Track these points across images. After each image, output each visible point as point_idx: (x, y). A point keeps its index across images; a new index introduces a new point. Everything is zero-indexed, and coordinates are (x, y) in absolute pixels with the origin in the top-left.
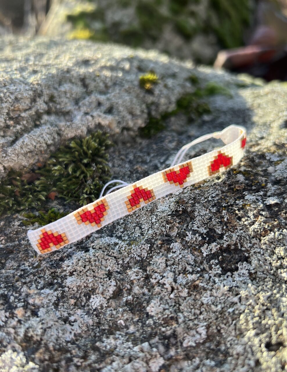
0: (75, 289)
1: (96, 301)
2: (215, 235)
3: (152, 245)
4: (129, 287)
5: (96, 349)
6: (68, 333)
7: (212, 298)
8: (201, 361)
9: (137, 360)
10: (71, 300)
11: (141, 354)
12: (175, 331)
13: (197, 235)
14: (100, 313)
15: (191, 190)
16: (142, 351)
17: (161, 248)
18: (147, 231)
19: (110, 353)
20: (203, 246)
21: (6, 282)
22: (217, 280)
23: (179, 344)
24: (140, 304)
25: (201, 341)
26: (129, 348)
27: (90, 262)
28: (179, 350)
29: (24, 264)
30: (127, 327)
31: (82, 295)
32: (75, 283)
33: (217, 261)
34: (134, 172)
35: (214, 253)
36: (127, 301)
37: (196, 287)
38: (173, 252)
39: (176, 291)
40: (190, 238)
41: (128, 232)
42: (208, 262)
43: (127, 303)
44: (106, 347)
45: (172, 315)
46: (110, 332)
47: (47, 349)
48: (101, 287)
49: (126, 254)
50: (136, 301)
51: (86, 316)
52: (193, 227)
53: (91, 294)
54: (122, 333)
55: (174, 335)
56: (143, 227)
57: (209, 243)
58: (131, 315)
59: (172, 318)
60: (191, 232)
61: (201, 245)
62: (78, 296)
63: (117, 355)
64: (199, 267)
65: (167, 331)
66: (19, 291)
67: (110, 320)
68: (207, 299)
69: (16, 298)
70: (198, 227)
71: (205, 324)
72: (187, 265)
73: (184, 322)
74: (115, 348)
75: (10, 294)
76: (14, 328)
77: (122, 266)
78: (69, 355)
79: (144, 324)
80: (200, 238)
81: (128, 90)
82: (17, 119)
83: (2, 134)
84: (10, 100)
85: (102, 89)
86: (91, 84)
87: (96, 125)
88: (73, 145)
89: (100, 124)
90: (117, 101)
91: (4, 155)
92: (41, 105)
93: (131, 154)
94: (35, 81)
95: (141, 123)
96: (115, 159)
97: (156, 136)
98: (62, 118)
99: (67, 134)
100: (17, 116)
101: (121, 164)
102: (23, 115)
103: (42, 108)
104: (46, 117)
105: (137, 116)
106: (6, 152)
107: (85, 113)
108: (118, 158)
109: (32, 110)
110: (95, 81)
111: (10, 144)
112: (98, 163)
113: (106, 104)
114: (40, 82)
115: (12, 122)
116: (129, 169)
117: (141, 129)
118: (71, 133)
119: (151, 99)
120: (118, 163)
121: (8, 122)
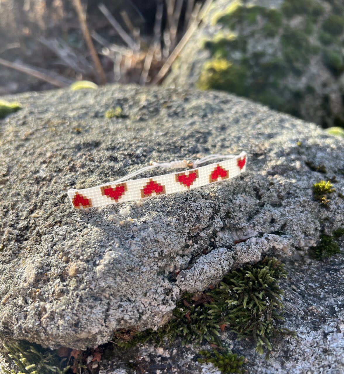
34: (309, 313)
81: (302, 203)
82: (195, 238)
83: (181, 252)
84: (192, 219)
85: (275, 199)
86: (264, 193)
87: (270, 248)
88: (249, 275)
89: (274, 247)
90: (291, 218)
91: (183, 279)
92: (218, 223)
93: (302, 282)
94: (212, 192)
95: (313, 243)
96: (286, 289)
97: (328, 259)
98: (234, 233)
99: (242, 259)
100: (195, 234)
101: (293, 297)
102: (202, 234)
103: (218, 226)
104: (220, 235)
105: (310, 235)
106: (184, 276)
107: (259, 233)
108: (289, 288)
109: (209, 229)
110: (269, 190)
111: (187, 266)
112: (271, 297)
113: (280, 220)
114: (217, 195)
115: (191, 242)
116: (303, 308)
117: (312, 248)
118: (246, 259)
119: (325, 214)
120: (290, 295)
121: (187, 241)
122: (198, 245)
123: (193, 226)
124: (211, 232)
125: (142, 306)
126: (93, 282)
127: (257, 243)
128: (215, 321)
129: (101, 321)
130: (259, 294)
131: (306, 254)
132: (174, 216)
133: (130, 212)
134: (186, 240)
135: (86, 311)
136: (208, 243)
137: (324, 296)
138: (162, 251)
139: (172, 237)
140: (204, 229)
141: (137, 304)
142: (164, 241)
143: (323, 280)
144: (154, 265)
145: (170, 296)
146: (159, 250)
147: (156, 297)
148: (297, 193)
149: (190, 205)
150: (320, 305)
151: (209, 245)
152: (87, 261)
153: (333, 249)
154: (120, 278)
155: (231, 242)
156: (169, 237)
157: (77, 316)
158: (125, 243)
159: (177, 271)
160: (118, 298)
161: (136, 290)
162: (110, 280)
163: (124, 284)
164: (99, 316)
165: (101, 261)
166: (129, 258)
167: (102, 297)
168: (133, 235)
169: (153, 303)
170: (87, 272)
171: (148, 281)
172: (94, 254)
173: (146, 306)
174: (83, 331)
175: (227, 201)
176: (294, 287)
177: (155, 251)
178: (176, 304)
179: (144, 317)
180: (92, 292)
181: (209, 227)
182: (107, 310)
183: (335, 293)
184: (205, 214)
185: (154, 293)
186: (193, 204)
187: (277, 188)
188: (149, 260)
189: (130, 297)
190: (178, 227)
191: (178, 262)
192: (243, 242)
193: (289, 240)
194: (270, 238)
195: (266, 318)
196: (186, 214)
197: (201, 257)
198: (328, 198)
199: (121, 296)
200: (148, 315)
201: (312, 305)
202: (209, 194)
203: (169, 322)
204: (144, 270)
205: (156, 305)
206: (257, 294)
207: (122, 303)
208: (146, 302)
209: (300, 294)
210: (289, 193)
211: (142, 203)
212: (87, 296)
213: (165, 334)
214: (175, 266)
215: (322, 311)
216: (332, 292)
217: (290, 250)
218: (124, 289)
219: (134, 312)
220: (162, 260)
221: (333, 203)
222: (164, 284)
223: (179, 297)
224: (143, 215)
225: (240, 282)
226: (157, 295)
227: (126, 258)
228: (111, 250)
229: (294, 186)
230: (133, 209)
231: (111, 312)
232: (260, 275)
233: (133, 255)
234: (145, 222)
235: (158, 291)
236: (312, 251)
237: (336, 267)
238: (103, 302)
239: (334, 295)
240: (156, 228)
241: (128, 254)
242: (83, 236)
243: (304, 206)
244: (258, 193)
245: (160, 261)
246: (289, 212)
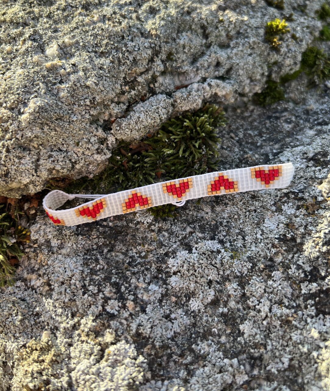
0: (178, 289)
1: (195, 305)
2: (318, 274)
3: (254, 265)
4: (226, 299)
5: (192, 351)
6: (169, 330)
7: (301, 337)
8: (279, 385)
9: (226, 373)
10: (172, 297)
11: (230, 369)
12: (261, 355)
13: (301, 271)
14: (197, 315)
15: (304, 215)
16: (231, 366)
17: (262, 271)
18: (249, 244)
19: (204, 357)
20: (304, 282)
21: (117, 268)
22: (309, 320)
23: (263, 367)
24: (234, 319)
25: (283, 369)
26: (220, 358)
27: (193, 266)
28: (262, 372)
29: (131, 250)
30: (220, 336)
31: (183, 295)
32: (178, 284)
33: (313, 302)
34: (244, 161)
35: (312, 294)
36: (222, 313)
37: (288, 322)
38: (273, 280)
39: (269, 319)
40: (293, 271)
41: (231, 238)
42: (305, 300)
43: (223, 315)
44: (200, 351)
45: (263, 342)
46: (204, 337)
47: (154, 346)
48: (202, 294)
49: (227, 266)
50: (230, 315)
51: (185, 317)
52: (298, 260)
53: (191, 296)
54: (215, 340)
55: (261, 358)
56: (246, 239)
57: (310, 281)
58: (224, 327)
59: (262, 344)
60: (295, 266)
61: (302, 281)
62: (179, 295)
63: (209, 362)
64: (294, 301)
65: (255, 353)
66: (129, 282)
67: (205, 326)
68: (296, 337)
69: (126, 288)
70: (303, 263)
71: (290, 356)
72: (284, 297)
73: (272, 351)
74: (208, 355)
75: (121, 282)
76: (126, 319)
77: (222, 277)
78: (169, 351)
79: (235, 340)
80: (303, 275)
81: (252, 44)
82: (132, 83)
83: (116, 100)
84: (128, 62)
85: (224, 38)
86: (212, 31)
87: (211, 95)
88: (187, 123)
89: (216, 94)
90: (238, 62)
91: (118, 128)
92: (158, 66)
93: (241, 130)
94: (153, 29)
95: (258, 89)
96: (224, 137)
97: (270, 106)
98: (176, 78)
99: (181, 107)
100: (132, 79)
101: (230, 145)
102: (139, 79)
103: (158, 70)
104: (160, 79)
105: (256, 80)
106: (120, 125)
107: (202, 78)
108: (227, 136)
109: (148, 73)
110: (217, 28)
111: (123, 114)
112: (208, 146)
113: (225, 64)
114: (158, 32)
115: (127, 88)
116: (238, 156)
117: (256, 94)
118: (185, 107)
119: (275, 57)
120: (227, 143)
121: (123, 87)
122: (135, 92)
123: (129, 70)
124: (150, 77)
125: (75, 155)
126: (19, 131)
127: (198, 90)
128: (151, 168)
129: (31, 171)
130: (196, 142)
131: (249, 101)
132: (108, 57)
133: (57, 52)
134: (121, 85)
135: (14, 162)
136: (147, 89)
137: (262, 144)
138: (94, 98)
139: (105, 82)
140: (142, 73)
141: (69, 154)
142: (95, 87)
143: (262, 128)
144: (86, 113)
145: (105, 145)
146: (91, 98)
147: (89, 147)
148: (247, 33)
149: (126, 45)
150: (256, 153)
151: (148, 91)
152: (11, 109)
153: (277, 95)
154: (48, 127)
155: (172, 87)
156: (101, 82)
157: (6, 166)
158: (53, 89)
159: (113, 119)
160: (48, 148)
161: (67, 140)
162: (37, 130)
163: (53, 133)
164: (29, 167)
165: (26, 109)
166: (57, 105)
167: (31, 147)
168: (61, 80)
169: (86, 153)
170: (11, 121)
171: (80, 130)
172: (18, 102)
173: (79, 155)
174: (13, 181)
175: (170, 40)
176: (233, 135)
177: (86, 98)
178: (112, 153)
179: (78, 166)
180: (19, 142)
181: (147, 71)
182: (38, 160)
183: (272, 141)
184: (143, 56)
185: (86, 143)
186: (130, 44)
187: (227, 26)
188: (79, 108)
189: (61, 146)
190: (111, 71)
191: (114, 110)
192: (184, 89)
193: (233, 86)
194: (212, 84)
195: (201, 165)
196: (121, 55)
197: (138, 105)
198: (281, 39)
199: (51, 146)
200: (82, 165)
201: (247, 153)
202: (150, 31)
203: (105, 170)
204: (75, 119)
205: (90, 154)
206: (193, 143)
207: (52, 153)
208: (79, 151)
209: (238, 142)
210: (238, 33)
211: (71, 41)
212: (14, 146)
213: (101, 181)
214: (110, 115)
215: (257, 159)
216: (270, 140)
217: (233, 96)
218: (54, 138)
219: (66, 162)
220: (95, 108)
221: (284, 45)
222: (98, 134)
223: (115, 146)
224: (72, 56)
225: (179, 130)
226: (90, 145)
227: (54, 106)
228: (36, 97)
229: (246, 25)
230: (61, 49)
231: (41, 162)
232: (198, 124)
233: (62, 102)
234: (74, 65)
235: (91, 141)
236: (256, 98)
237: (278, 115)
238: (32, 152)
239: (271, 143)
240: (86, 72)
241: (55, 102)
242: (5, 80)
243: (253, 48)
244: (205, 31)
245: (92, 109)
246: (236, 54)
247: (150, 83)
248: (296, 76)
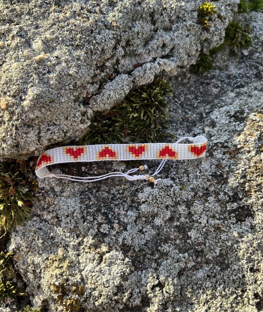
0: (146, 213)
1: (158, 221)
2: (237, 197)
3: (196, 194)
4: (178, 216)
5: (159, 251)
6: (143, 239)
7: (227, 236)
8: (214, 266)
9: (181, 262)
10: (143, 218)
11: (183, 259)
12: (202, 249)
13: (226, 196)
14: (160, 228)
15: (228, 158)
16: (184, 258)
17: (201, 197)
18: (192, 179)
19: (167, 254)
20: (228, 203)
21: (104, 202)
22: (232, 226)
23: (204, 256)
24: (184, 229)
25: (216, 256)
26: (177, 253)
27: (156, 197)
28: (203, 259)
29: (112, 189)
30: (175, 240)
31: (150, 216)
32: (146, 209)
33: (234, 215)
34: (185, 120)
35: (233, 210)
36: (176, 225)
37: (219, 228)
38: (209, 203)
39: (207, 227)
40: (222, 196)
41: (179, 175)
42: (230, 214)
43: (177, 226)
44: (164, 250)
45: (203, 242)
46: (166, 241)
47: (134, 251)
48: (162, 215)
49: (178, 195)
50: (181, 226)
51: (152, 230)
52: (225, 189)
53: (155, 216)
54: (172, 242)
55: (202, 251)
56: (190, 176)
57: (232, 202)
58: (178, 234)
59: (203, 243)
60: (223, 193)
61: (228, 202)
62: (147, 216)
63: (170, 256)
64: (223, 215)
65: (198, 248)
66: (114, 211)
67: (166, 234)
68: (224, 236)
69: (112, 215)
70: (228, 191)
71: (220, 249)
72: (216, 213)
73: (209, 246)
74: (169, 252)
75: (108, 212)
76: (114, 236)
77: (175, 202)
78: (144, 253)
79: (185, 242)
80: (228, 199)
81: (189, 27)
82: (102, 68)
83: (91, 81)
84: (98, 52)
85: (167, 23)
86: (158, 18)
87: (161, 71)
88: (144, 95)
89: (164, 70)
90: (179, 42)
91: (95, 103)
92: (120, 51)
93: (182, 95)
94: (113, 21)
95: (194, 62)
96: (171, 102)
97: (203, 74)
98: (133, 58)
99: (139, 83)
100: (101, 64)
101: (175, 108)
102: (108, 64)
103: (120, 55)
104: (122, 62)
105: (192, 56)
106: (96, 101)
107: (153, 58)
108: (172, 101)
109: (113, 59)
110: (162, 15)
111: (97, 92)
112: (160, 111)
113: (170, 45)
114: (118, 25)
115: (98, 71)
116: (181, 116)
117: (192, 65)
118: (143, 82)
119: (206, 35)
120: (173, 107)
121: (96, 71)
122: (104, 74)
123: (99, 58)
124: (114, 62)
125: (65, 127)
126: (23, 114)
127: (151, 68)
128: (120, 130)
129: (36, 142)
130: (152, 109)
131: (187, 70)
132: (82, 49)
133: (42, 47)
134: (94, 70)
135: (23, 136)
136: (113, 70)
137: (197, 105)
138: (75, 83)
139: (83, 70)
140: (108, 59)
141: (61, 126)
142: (76, 75)
143: (197, 92)
144: (71, 95)
145: (86, 116)
146: (73, 83)
147: (76, 120)
148: (185, 17)
149: (95, 38)
150: (194, 113)
151: (114, 72)
152: (14, 96)
153: (208, 66)
154: (45, 109)
155: (131, 67)
156: (80, 71)
157: (16, 140)
158: (43, 78)
159: (89, 96)
160: (46, 124)
161: (59, 116)
162: (37, 113)
163: (49, 113)
164: (34, 139)
165: (26, 97)
166: (49, 91)
167: (33, 124)
168: (49, 70)
169: (74, 124)
170: (16, 107)
171: (67, 108)
172: (19, 91)
173: (68, 127)
174: (24, 150)
175: (127, 29)
176: (177, 100)
177: (69, 84)
178: (91, 121)
179: (68, 135)
180: (24, 121)
181: (113, 56)
182: (39, 133)
183: (205, 103)
184: (109, 46)
185: (73, 117)
186: (98, 37)
187: (169, 13)
188: (66, 92)
189: (55, 122)
190: (86, 61)
191: (90, 89)
192: (140, 67)
193: (176, 62)
194: (161, 63)
195: (156, 125)
196: (92, 47)
197: (108, 84)
198: (210, 20)
199: (48, 121)
200: (71, 133)
201: (188, 114)
202: (111, 23)
203: (87, 134)
204: (63, 101)
205: (76, 125)
206: (150, 109)
207: (50, 128)
208: (68, 124)
209: (180, 104)
210: (178, 17)
211: (52, 37)
212: (21, 125)
213: (85, 142)
214: (87, 93)
215: (195, 118)
216: (203, 102)
217: (176, 70)
218: (50, 116)
219: (60, 133)
220: (77, 90)
221: (213, 25)
222: (80, 109)
223: (93, 116)
224: (54, 49)
225: (138, 100)
226: (76, 118)
227: (47, 92)
228: (32, 86)
229: (183, 9)
230: (44, 43)
231: (42, 134)
232: (153, 95)
233: (52, 88)
234: (57, 57)
235: (77, 115)
236: (192, 68)
237: (208, 81)
238: (35, 128)
239: (204, 105)
240: (68, 63)
241: (47, 89)
242: (4, 72)
243: (189, 30)
244: (153, 18)
245: (75, 91)
246: (177, 37)
247: (115, 65)
248: (221, 48)
